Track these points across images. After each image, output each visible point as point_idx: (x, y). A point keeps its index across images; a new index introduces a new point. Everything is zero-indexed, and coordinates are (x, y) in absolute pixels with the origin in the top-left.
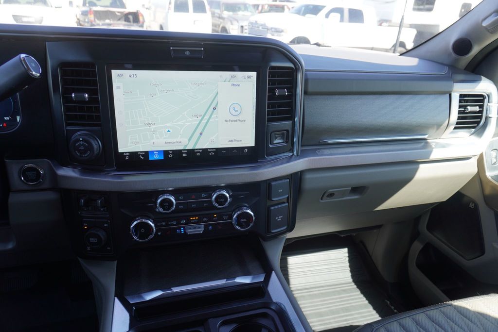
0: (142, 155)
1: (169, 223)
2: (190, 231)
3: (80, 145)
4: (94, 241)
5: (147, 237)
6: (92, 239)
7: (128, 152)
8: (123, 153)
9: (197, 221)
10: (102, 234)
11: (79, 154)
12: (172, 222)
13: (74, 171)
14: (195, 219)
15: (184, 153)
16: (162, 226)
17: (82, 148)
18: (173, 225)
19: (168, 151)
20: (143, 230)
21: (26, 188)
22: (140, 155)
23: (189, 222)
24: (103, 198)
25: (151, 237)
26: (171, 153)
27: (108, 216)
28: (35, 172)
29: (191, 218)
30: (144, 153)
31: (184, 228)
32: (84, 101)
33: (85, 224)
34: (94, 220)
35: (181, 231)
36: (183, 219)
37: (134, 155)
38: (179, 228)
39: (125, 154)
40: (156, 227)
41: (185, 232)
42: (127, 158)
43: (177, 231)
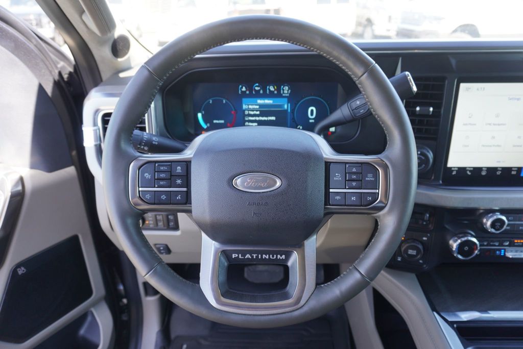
0: (470, 171)
1: (492, 243)
2: (510, 255)
4: (413, 253)
6: (411, 251)
7: (457, 167)
8: (451, 168)
9: (521, 244)
12: (495, 242)
14: (520, 242)
15: (514, 171)
18: (495, 246)
19: (497, 168)
20: (466, 248)
23: (512, 244)
26: (500, 171)
29: (516, 241)
30: (472, 169)
31: (505, 250)
32: (428, 116)
33: (403, 236)
34: (413, 232)
35: (501, 253)
36: (507, 241)
37: (462, 170)
38: (500, 250)
39: (453, 169)
40: (480, 245)
41: (505, 254)
42: (454, 173)
43: (498, 252)
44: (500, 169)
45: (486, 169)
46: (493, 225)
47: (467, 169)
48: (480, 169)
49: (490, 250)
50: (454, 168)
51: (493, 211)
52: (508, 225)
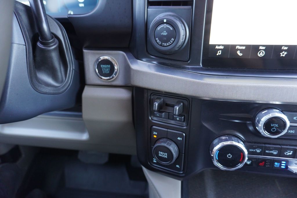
0: (241, 51)
1: (267, 151)
3: (163, 30)
4: (164, 156)
5: (234, 166)
6: (162, 153)
7: (222, 45)
8: (215, 46)
10: (173, 149)
11: (160, 43)
12: (272, 150)
13: (149, 66)
16: (255, 153)
17: (165, 33)
18: (272, 155)
19: (281, 46)
20: (229, 156)
21: (99, 82)
22: (238, 50)
24: (182, 104)
25: (240, 166)
26: (285, 51)
27: (185, 128)
28: (109, 66)
30: (244, 48)
31: (287, 161)
33: (155, 133)
34: (166, 130)
35: (281, 165)
36: (290, 150)
37: (229, 49)
38: (280, 162)
39: (217, 47)
40: (249, 153)
41: (287, 167)
42: (219, 53)
43: (276, 164)
44: (286, 48)
45: (264, 48)
46: (268, 126)
47: (237, 47)
48: (256, 48)
49: (265, 160)
50: (219, 45)
51: (269, 107)
52: (291, 127)
